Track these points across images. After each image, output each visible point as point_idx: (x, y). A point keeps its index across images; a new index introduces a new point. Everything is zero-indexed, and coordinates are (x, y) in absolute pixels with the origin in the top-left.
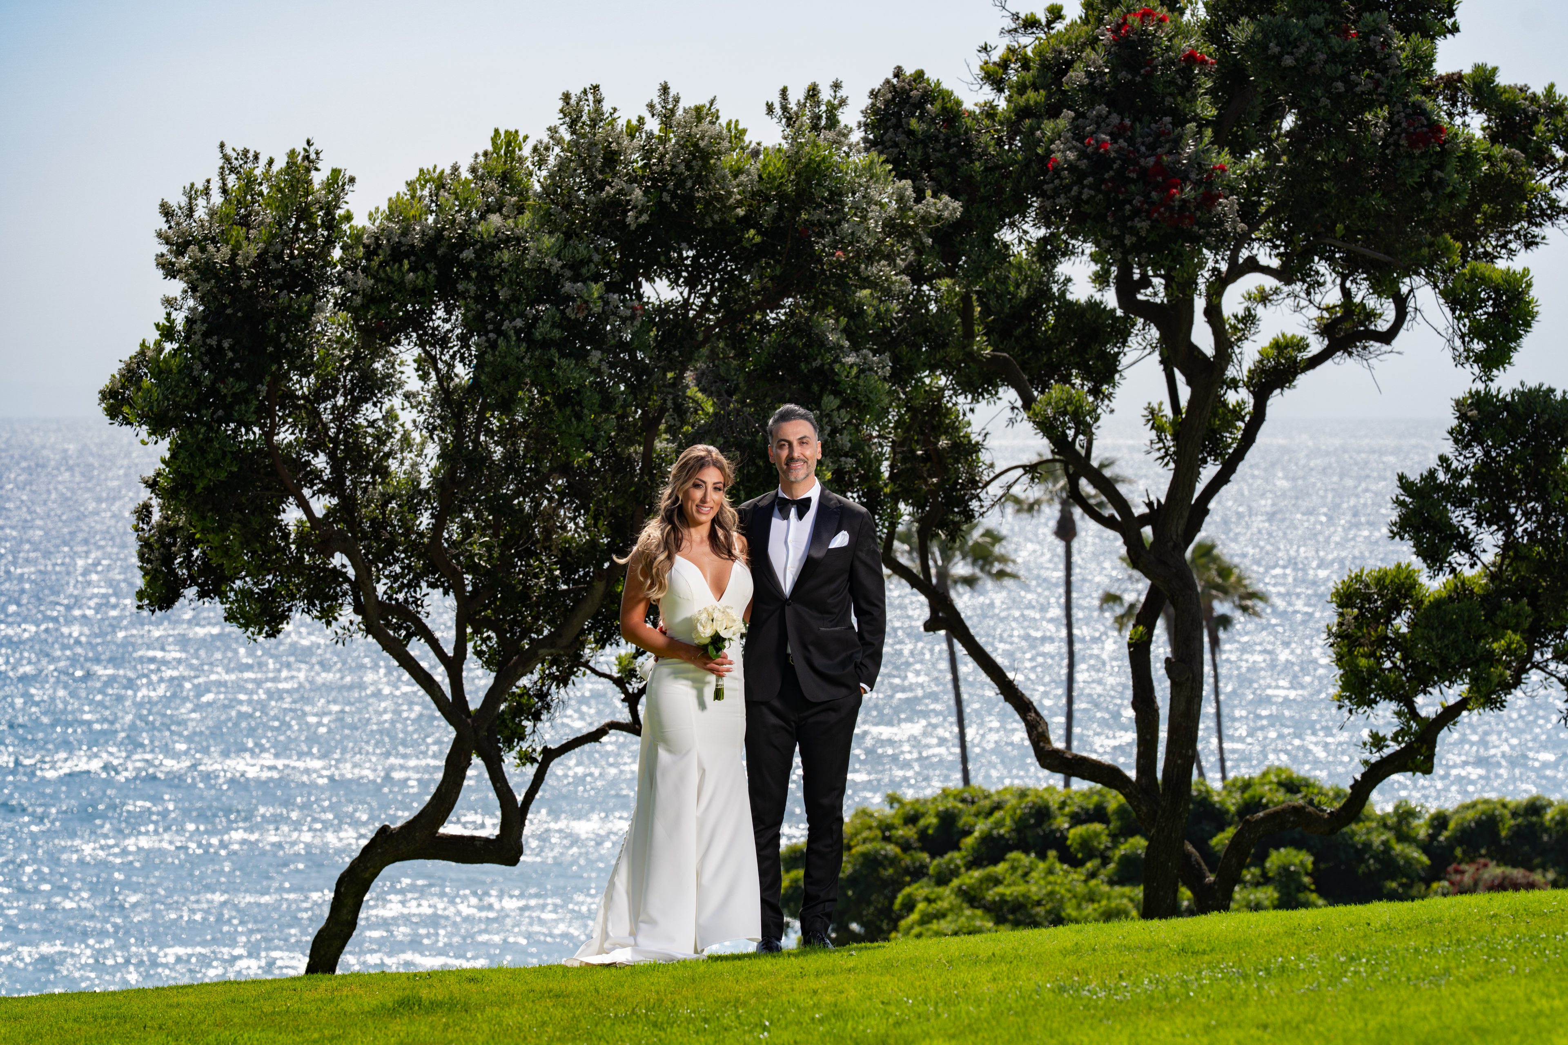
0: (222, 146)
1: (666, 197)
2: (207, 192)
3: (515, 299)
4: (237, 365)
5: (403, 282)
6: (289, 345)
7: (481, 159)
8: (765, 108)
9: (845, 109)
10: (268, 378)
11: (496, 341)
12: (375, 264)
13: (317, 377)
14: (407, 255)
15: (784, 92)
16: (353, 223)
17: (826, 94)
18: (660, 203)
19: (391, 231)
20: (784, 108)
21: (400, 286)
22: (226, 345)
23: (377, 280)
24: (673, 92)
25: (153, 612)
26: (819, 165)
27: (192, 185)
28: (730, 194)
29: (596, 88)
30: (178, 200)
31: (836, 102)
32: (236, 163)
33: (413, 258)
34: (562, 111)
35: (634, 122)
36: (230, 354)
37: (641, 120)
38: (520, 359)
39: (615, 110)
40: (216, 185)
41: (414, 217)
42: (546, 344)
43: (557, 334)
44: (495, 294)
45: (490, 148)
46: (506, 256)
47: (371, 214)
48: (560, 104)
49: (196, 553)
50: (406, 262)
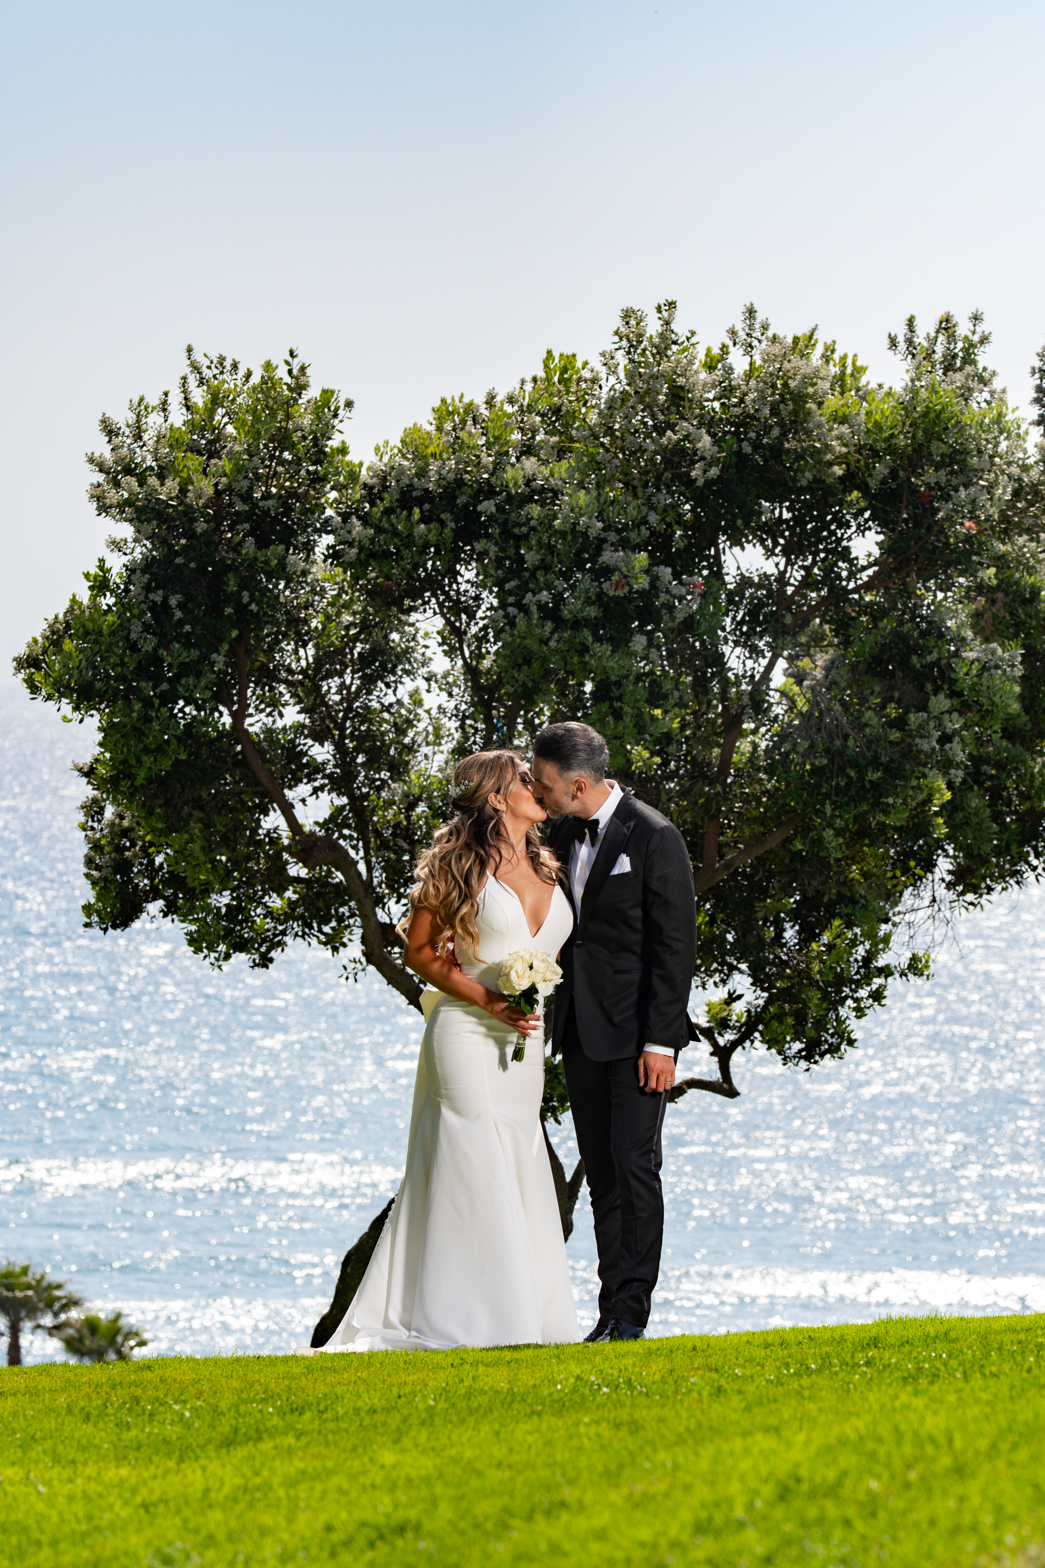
0: (190, 350)
1: (747, 448)
2: (164, 407)
3: (545, 567)
4: (188, 628)
5: (410, 535)
6: (253, 607)
7: (529, 387)
8: (886, 342)
9: (987, 348)
10: (226, 647)
11: (515, 617)
12: (378, 511)
13: (317, 646)
14: (420, 502)
15: (910, 323)
16: (348, 458)
17: (963, 329)
18: (739, 453)
19: (401, 470)
20: (910, 342)
21: (408, 540)
22: (173, 602)
23: (379, 530)
24: (760, 317)
25: (105, 930)
26: (938, 416)
27: (142, 400)
28: (828, 448)
29: (672, 305)
30: (123, 417)
31: (976, 338)
32: (207, 373)
33: (427, 506)
34: (616, 333)
35: (716, 351)
36: (179, 614)
37: (724, 348)
38: (545, 642)
39: (693, 333)
40: (176, 400)
41: (434, 455)
42: (577, 624)
43: (592, 612)
44: (521, 559)
45: (541, 374)
46: (535, 510)
47: (377, 449)
48: (617, 323)
49: (159, 859)
50: (417, 510)
